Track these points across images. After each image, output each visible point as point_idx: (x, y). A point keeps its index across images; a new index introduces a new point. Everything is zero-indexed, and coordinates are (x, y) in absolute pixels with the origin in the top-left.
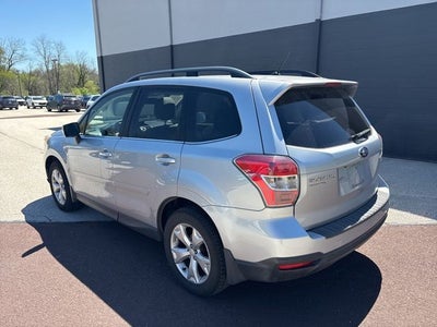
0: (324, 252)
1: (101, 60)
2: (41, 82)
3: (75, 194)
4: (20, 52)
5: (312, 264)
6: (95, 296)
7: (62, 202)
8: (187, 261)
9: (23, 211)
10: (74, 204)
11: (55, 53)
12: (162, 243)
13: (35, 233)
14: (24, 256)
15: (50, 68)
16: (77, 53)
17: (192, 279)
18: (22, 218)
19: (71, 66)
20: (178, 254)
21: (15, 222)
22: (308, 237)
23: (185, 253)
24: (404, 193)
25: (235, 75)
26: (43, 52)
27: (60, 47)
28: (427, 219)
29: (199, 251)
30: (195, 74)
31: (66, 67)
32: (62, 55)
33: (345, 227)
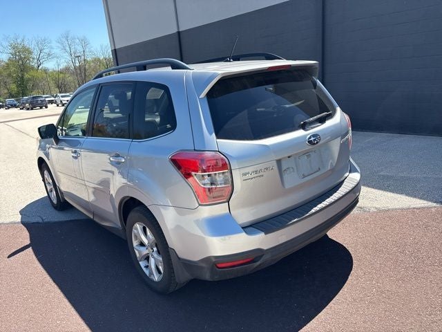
0: (265, 248)
1: (115, 52)
2: (70, 78)
3: (62, 193)
4: (46, 51)
5: (253, 261)
6: (62, 295)
7: (55, 202)
8: (147, 258)
9: (21, 212)
10: (62, 204)
11: (80, 49)
12: (126, 241)
13: (26, 234)
14: (9, 257)
15: (77, 65)
16: (101, 47)
17: (152, 277)
18: (18, 218)
19: (97, 60)
20: (140, 252)
21: (11, 223)
22: (244, 234)
23: (145, 251)
24: (405, 174)
25: (175, 66)
26: (68, 49)
27: (84, 42)
28: (422, 201)
29: (155, 249)
30: (144, 68)
31: (93, 61)
32: (87, 50)
33: (291, 221)
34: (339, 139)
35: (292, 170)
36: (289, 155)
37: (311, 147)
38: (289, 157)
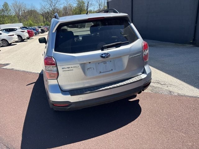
33: (86, 92)
34: (128, 56)
35: (92, 69)
36: (89, 62)
37: (103, 59)
38: (90, 63)
